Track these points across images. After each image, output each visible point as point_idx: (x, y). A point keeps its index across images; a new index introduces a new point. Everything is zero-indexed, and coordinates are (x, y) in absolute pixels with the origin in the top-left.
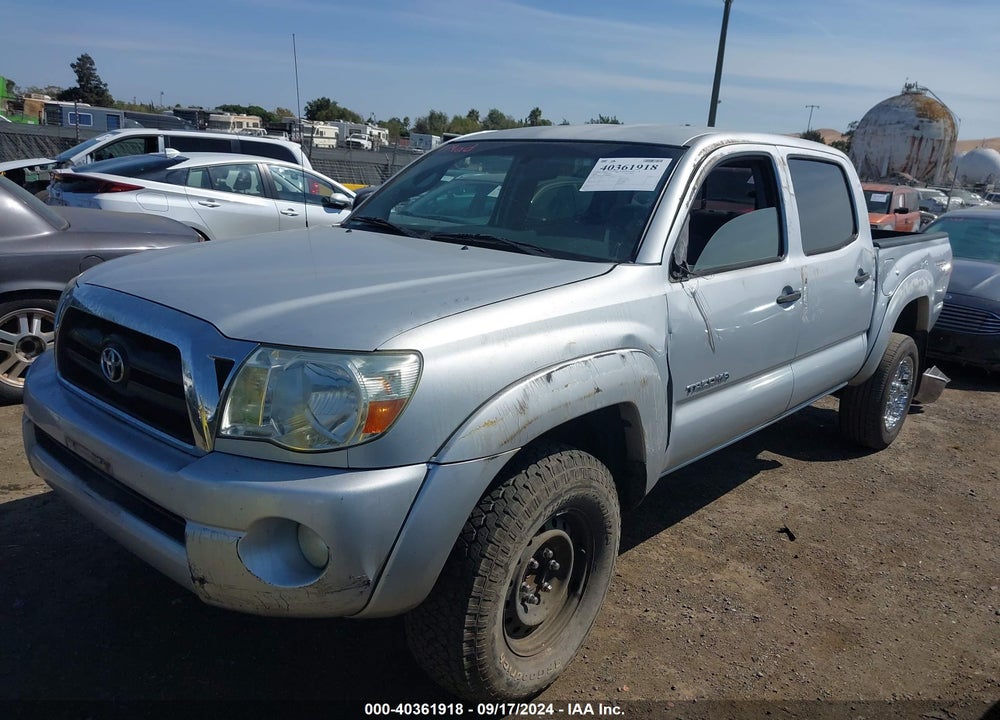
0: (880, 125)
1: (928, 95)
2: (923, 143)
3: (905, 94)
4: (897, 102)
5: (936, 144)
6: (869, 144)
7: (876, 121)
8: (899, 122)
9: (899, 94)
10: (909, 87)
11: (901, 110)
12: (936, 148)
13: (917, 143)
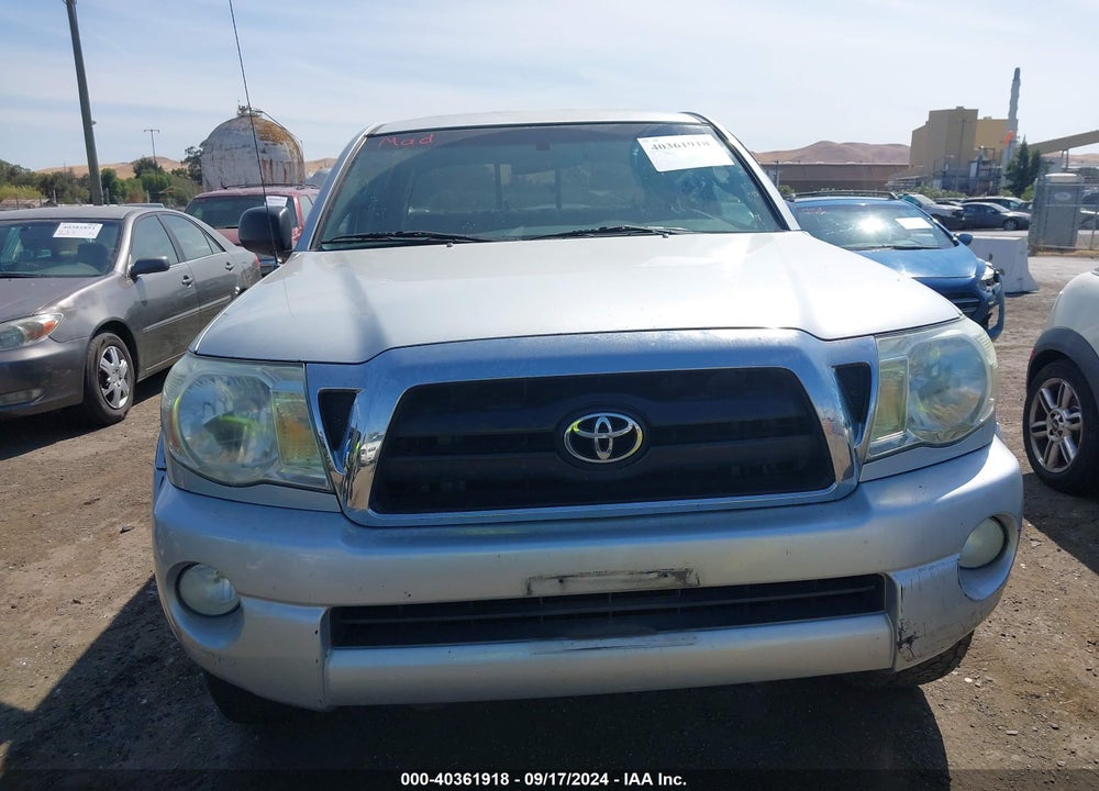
0: (226, 150)
1: (264, 117)
2: (274, 167)
3: (241, 116)
4: (236, 124)
5: (286, 167)
6: (220, 170)
7: (221, 146)
8: (244, 146)
9: (235, 116)
10: (243, 109)
11: (242, 133)
12: (288, 171)
13: (268, 166)
